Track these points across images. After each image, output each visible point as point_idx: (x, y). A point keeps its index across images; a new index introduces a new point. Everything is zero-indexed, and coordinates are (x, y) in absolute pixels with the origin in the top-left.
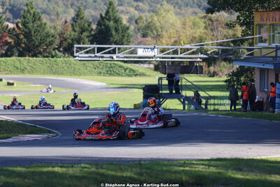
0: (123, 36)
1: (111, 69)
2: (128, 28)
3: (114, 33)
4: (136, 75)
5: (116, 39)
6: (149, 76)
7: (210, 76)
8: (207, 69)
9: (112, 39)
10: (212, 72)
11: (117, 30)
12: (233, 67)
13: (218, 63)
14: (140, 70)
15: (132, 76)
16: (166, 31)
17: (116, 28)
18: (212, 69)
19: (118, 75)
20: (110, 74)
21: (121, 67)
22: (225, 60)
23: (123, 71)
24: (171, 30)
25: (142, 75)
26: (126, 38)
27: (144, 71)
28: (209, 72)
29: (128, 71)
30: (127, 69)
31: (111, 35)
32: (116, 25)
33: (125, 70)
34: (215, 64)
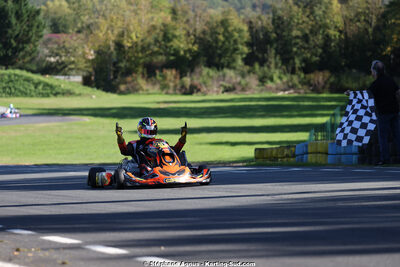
0: (30, 27)
1: (11, 84)
2: (38, 12)
3: (14, 21)
4: (56, 94)
5: (17, 33)
6: (80, 95)
7: (185, 94)
8: (178, 81)
9: (10, 31)
10: (188, 87)
11: (18, 16)
12: (224, 76)
13: (197, 70)
14: (62, 86)
15: (48, 96)
16: (103, 15)
17: (17, 13)
18: (187, 80)
19: (25, 94)
20: (10, 94)
21: (28, 80)
22: (209, 65)
23: (33, 88)
24: (112, 15)
25: (68, 93)
26: (34, 29)
27: (69, 87)
28: (183, 87)
29: (40, 87)
30: (39, 83)
31: (9, 25)
32: (17, 7)
33: (36, 85)
34: (192, 71)
